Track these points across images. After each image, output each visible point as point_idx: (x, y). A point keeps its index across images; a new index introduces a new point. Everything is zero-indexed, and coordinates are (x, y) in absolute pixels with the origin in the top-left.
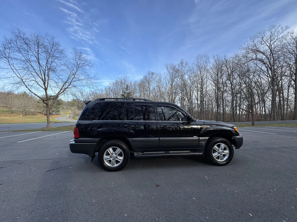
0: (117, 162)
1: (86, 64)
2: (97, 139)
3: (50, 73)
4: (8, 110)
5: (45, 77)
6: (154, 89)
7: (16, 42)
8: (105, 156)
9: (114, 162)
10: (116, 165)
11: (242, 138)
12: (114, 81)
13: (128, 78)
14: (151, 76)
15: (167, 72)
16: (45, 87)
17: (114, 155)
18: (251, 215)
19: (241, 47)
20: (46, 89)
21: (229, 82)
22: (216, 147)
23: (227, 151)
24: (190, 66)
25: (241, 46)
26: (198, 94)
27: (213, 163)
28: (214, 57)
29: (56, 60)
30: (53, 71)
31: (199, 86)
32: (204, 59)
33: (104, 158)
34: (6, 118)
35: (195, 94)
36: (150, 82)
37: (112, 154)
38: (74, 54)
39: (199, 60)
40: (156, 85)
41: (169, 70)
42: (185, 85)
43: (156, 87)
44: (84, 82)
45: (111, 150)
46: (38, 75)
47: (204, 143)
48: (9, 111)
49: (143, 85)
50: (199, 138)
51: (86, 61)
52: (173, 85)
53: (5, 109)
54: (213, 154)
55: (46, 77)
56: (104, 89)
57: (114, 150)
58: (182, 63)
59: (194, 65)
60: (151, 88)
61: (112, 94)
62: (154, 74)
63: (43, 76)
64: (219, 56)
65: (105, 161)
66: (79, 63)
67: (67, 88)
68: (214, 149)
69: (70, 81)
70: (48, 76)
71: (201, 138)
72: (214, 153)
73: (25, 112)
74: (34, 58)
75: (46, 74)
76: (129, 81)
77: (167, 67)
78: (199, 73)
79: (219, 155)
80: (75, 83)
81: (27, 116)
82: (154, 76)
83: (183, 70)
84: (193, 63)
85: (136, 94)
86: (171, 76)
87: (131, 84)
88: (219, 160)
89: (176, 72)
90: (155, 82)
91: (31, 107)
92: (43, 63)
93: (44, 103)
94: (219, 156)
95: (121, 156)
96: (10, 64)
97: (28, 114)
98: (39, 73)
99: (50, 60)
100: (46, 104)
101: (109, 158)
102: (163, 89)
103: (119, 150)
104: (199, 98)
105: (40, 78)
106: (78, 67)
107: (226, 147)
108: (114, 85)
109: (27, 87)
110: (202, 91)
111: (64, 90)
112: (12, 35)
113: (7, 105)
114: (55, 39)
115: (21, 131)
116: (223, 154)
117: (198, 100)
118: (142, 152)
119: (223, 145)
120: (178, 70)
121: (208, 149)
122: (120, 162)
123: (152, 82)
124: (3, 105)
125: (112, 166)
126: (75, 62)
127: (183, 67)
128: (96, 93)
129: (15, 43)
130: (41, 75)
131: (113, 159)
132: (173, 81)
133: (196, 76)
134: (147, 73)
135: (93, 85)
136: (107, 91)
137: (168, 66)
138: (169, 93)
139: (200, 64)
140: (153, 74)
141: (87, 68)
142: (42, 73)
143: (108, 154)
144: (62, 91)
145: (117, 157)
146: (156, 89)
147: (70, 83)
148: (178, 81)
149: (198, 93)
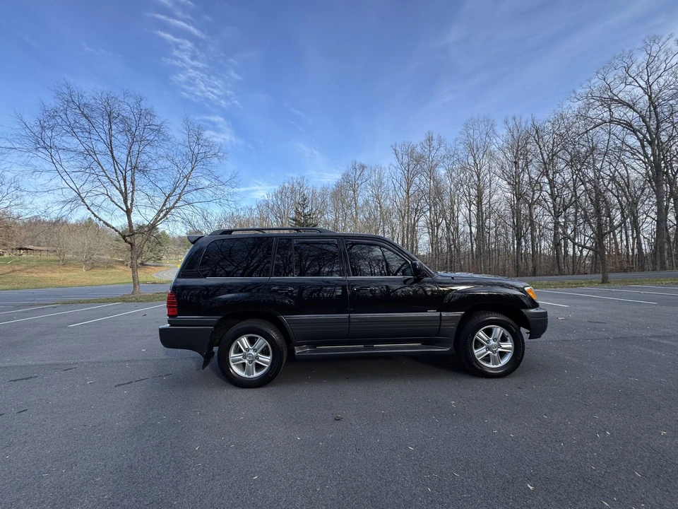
0: (259, 367)
1: (212, 153)
2: (214, 319)
3: (137, 176)
4: (58, 258)
5: (125, 185)
6: (367, 203)
7: (66, 114)
8: (232, 355)
9: (251, 368)
10: (256, 374)
11: (545, 314)
12: (277, 188)
13: (307, 180)
14: (358, 173)
15: (395, 163)
16: (127, 206)
17: (251, 352)
18: (531, 488)
19: (574, 95)
20: (128, 212)
21: (546, 180)
22: (481, 334)
23: (508, 345)
24: (448, 147)
25: (574, 92)
26: (470, 210)
27: (474, 371)
28: (506, 122)
29: (148, 148)
30: (144, 171)
31: (473, 192)
32: (482, 126)
33: (230, 360)
34: (53, 275)
35: (464, 212)
36: (356, 186)
37: (247, 350)
38: (186, 132)
39: (471, 132)
40: (370, 192)
41: (400, 157)
42: (438, 192)
43: (371, 198)
44: (209, 192)
45: (244, 341)
46: (112, 182)
47: (452, 327)
48: (59, 261)
49: (341, 195)
50: (441, 315)
51: (211, 146)
52: (411, 192)
53: (52, 256)
54: (475, 351)
55: (128, 186)
56: (254, 207)
57: (252, 341)
58: (430, 140)
59: (458, 143)
60: (361, 201)
61: (272, 218)
62: (366, 167)
63: (122, 182)
64: (518, 118)
65: (232, 364)
66: (196, 151)
67: (173, 207)
68: (477, 340)
69: (178, 191)
70: (133, 183)
71: (444, 314)
72: (476, 348)
73: (91, 261)
76: (310, 186)
77: (395, 150)
78: (471, 161)
79: (489, 352)
80: (189, 197)
81: (94, 271)
82: (366, 172)
83: (433, 155)
84: (456, 140)
85: (326, 216)
86: (406, 172)
87: (314, 193)
88: (490, 366)
89: (416, 162)
90: (369, 187)
91: (102, 252)
92: (121, 155)
93: (126, 241)
94: (488, 355)
95: (268, 355)
96: (55, 161)
97: (98, 267)
98: (113, 176)
99: (135, 148)
100: (130, 243)
101: (241, 360)
102: (388, 202)
103: (261, 342)
104: (474, 219)
105: (116, 188)
106: (195, 159)
107: (507, 333)
108: (276, 196)
109: (89, 209)
110: (479, 203)
111: (167, 213)
112: (56, 100)
113: (55, 249)
114: (142, 103)
115: (80, 302)
116: (500, 350)
117: (470, 226)
118: (313, 345)
119: (498, 331)
120: (421, 157)
121: (464, 339)
122: (264, 367)
123: (363, 186)
124: (50, 249)
125: (247, 376)
126: (188, 149)
127: (431, 149)
128: (239, 217)
129: (64, 117)
130: (119, 182)
131: (250, 362)
132: (409, 185)
133: (464, 169)
134: (350, 167)
135: (227, 200)
136: (261, 212)
137: (398, 149)
138: (401, 212)
139: (472, 141)
140: (363, 167)
141: (215, 160)
142: (120, 178)
143: (239, 351)
144: (161, 215)
145: (257, 358)
146: (370, 202)
147: (180, 197)
148: (421, 181)
149: (472, 209)
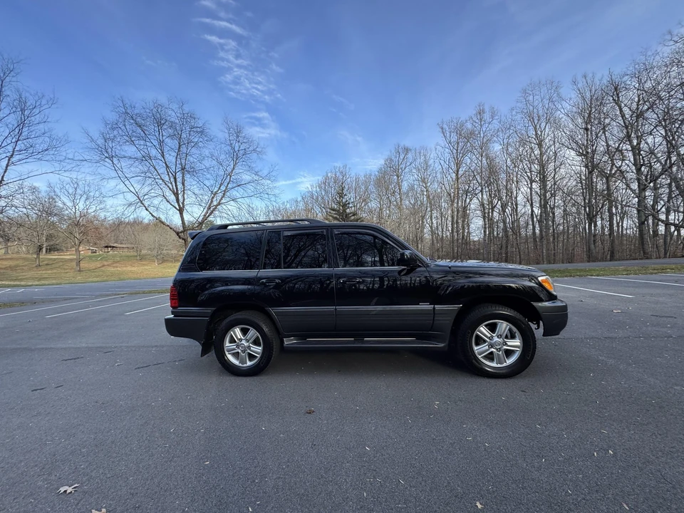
0: (251, 357)
1: (251, 149)
2: (209, 310)
3: (187, 176)
4: (136, 254)
5: (176, 186)
6: (412, 188)
7: (125, 125)
8: (227, 344)
9: (244, 357)
10: (249, 363)
11: (565, 308)
12: (320, 178)
13: (350, 168)
14: (402, 158)
15: (442, 142)
16: (179, 205)
17: (243, 342)
19: (668, 37)
20: (181, 211)
21: (629, 147)
22: (483, 330)
23: (516, 343)
24: (503, 119)
25: (670, 33)
26: (531, 189)
27: (476, 370)
28: (574, 83)
29: (194, 150)
30: (193, 172)
31: (536, 167)
32: (544, 89)
33: (225, 349)
34: (133, 269)
35: (524, 194)
36: (400, 170)
37: (241, 340)
38: (226, 131)
39: (531, 98)
40: (416, 176)
41: (448, 135)
42: (492, 170)
43: (416, 183)
44: (250, 187)
45: (237, 332)
46: (166, 184)
47: (448, 321)
48: (136, 256)
49: (386, 181)
50: (434, 308)
51: (250, 142)
52: (461, 172)
53: (132, 253)
54: (475, 348)
56: (299, 199)
57: (245, 332)
58: (481, 112)
59: (514, 113)
60: (405, 186)
61: (317, 209)
62: (411, 150)
63: (174, 183)
64: (591, 75)
65: (227, 353)
66: (236, 149)
67: (219, 204)
68: (477, 336)
69: (223, 188)
70: (183, 184)
71: (437, 307)
72: (477, 344)
73: (162, 256)
74: (154, 152)
75: (179, 180)
76: (353, 174)
77: (442, 128)
78: (532, 133)
79: (493, 350)
80: (234, 193)
81: (165, 265)
82: (410, 156)
83: (484, 130)
84: (512, 109)
85: (369, 204)
86: (455, 151)
87: (357, 180)
88: (494, 364)
89: (465, 139)
90: (414, 171)
91: (170, 247)
92: (171, 158)
93: (180, 237)
94: (492, 353)
95: (259, 345)
96: (117, 169)
97: (167, 260)
98: (167, 179)
99: (184, 149)
100: (183, 239)
101: (234, 349)
102: (436, 185)
103: (253, 333)
104: (536, 199)
105: (170, 189)
106: (236, 157)
107: (514, 329)
108: (320, 187)
109: (147, 209)
110: (543, 181)
111: (214, 210)
112: (113, 113)
113: (133, 246)
114: (184, 107)
116: (505, 347)
117: (532, 205)
118: (302, 337)
119: (503, 326)
120: (472, 133)
121: (461, 334)
122: (256, 357)
123: (407, 170)
124: (129, 246)
125: (240, 365)
126: (229, 148)
127: (483, 122)
128: (279, 210)
129: (123, 128)
130: (171, 183)
131: (243, 352)
132: (458, 165)
133: (523, 142)
134: (393, 151)
135: (268, 194)
136: (306, 204)
137: (445, 126)
138: (450, 195)
139: (531, 108)
140: (407, 150)
141: (254, 156)
142: (172, 180)
143: (232, 341)
144: (209, 212)
145: (249, 347)
146: (416, 186)
147: (224, 194)
148: (470, 161)
149: (534, 186)
